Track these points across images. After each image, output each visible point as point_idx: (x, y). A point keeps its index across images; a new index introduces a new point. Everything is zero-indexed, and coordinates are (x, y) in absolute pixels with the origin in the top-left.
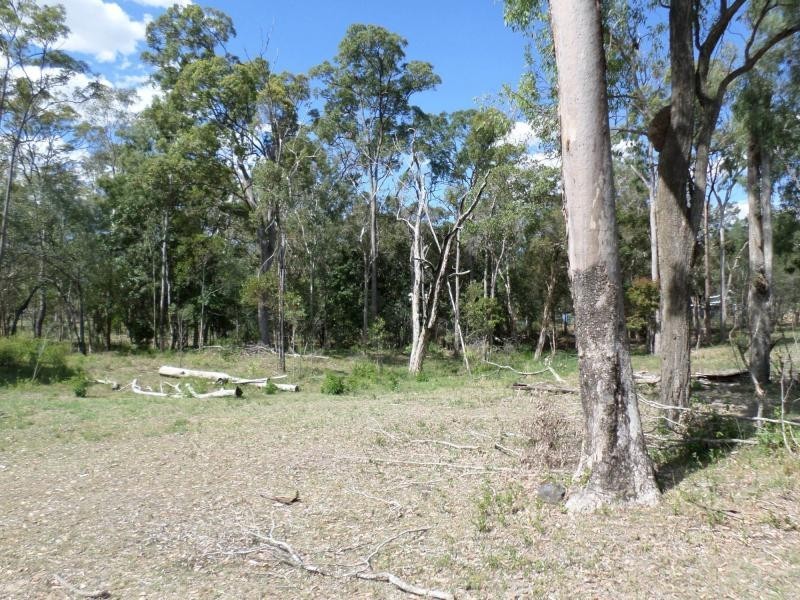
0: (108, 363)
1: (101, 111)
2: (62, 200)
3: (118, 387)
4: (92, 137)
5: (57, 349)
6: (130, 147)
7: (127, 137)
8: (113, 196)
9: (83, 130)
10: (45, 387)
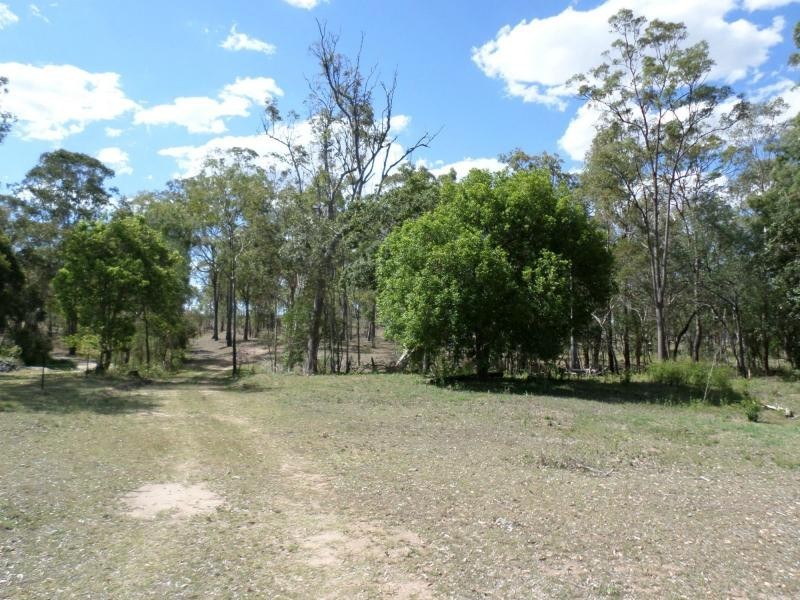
0: (775, 388)
1: (745, 131)
2: (718, 227)
3: (792, 415)
4: (738, 159)
5: (722, 371)
6: (781, 160)
7: (778, 150)
8: (766, 215)
9: (729, 155)
10: (715, 408)
